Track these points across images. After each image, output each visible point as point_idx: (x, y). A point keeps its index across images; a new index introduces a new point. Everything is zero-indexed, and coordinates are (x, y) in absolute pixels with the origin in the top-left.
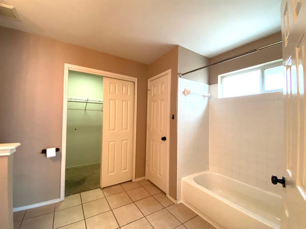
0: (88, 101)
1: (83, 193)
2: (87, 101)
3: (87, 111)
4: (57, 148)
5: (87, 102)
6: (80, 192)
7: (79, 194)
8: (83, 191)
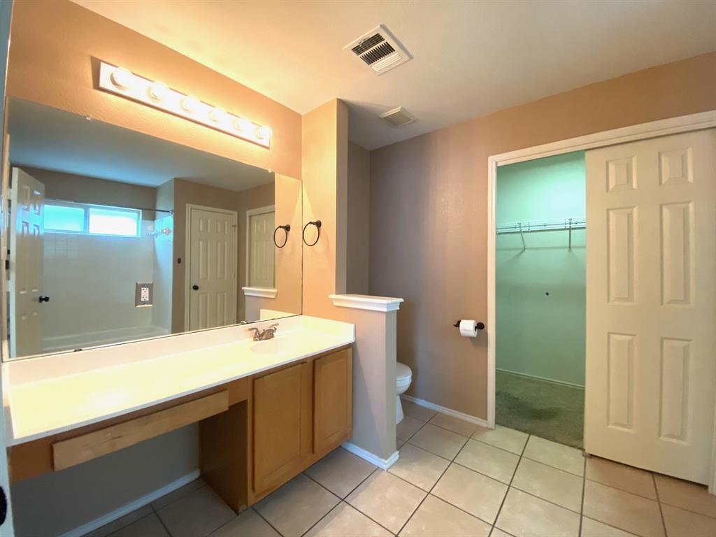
0: (573, 226)
1: (537, 438)
2: (568, 226)
3: (573, 250)
4: (479, 322)
5: (570, 229)
6: (530, 432)
7: (527, 435)
8: (539, 435)
